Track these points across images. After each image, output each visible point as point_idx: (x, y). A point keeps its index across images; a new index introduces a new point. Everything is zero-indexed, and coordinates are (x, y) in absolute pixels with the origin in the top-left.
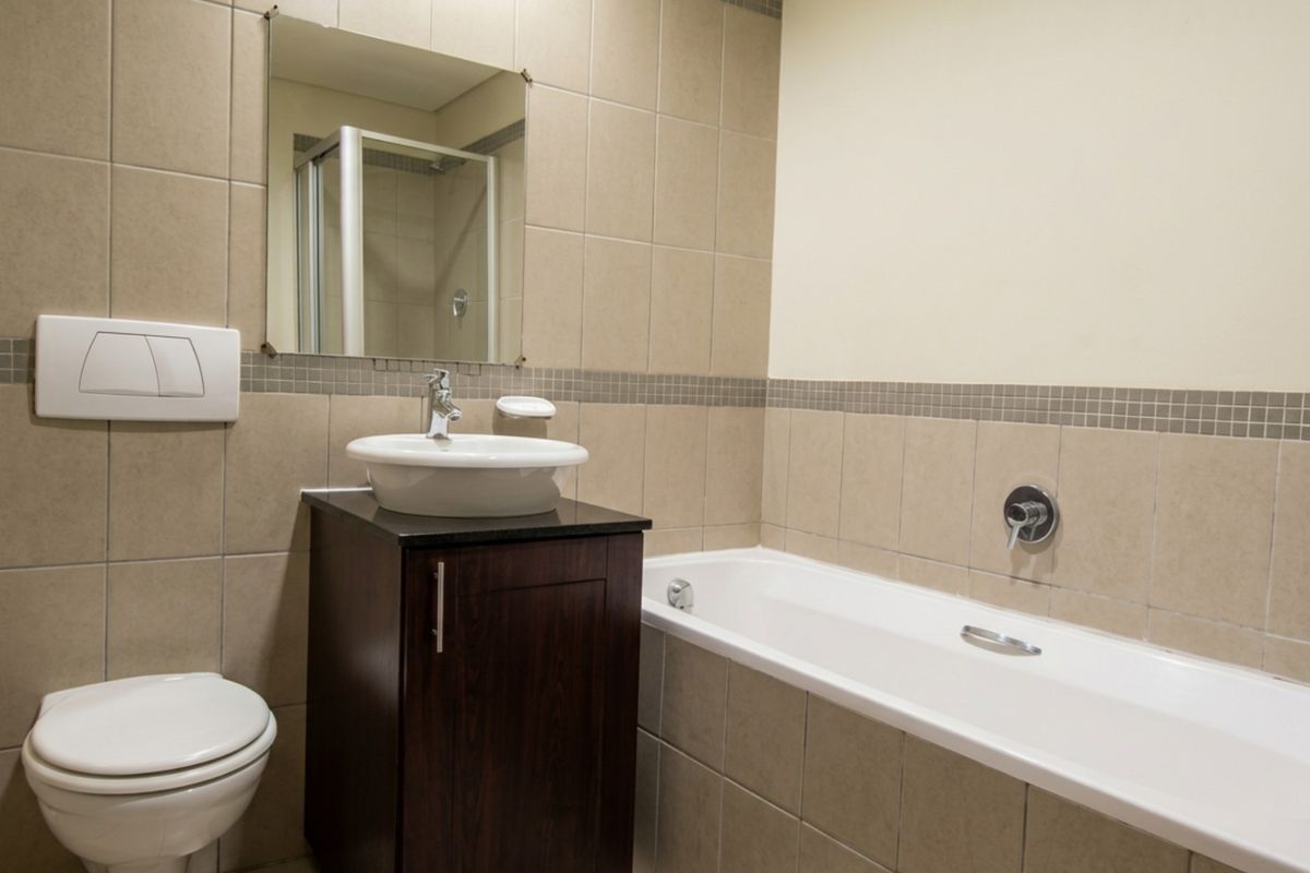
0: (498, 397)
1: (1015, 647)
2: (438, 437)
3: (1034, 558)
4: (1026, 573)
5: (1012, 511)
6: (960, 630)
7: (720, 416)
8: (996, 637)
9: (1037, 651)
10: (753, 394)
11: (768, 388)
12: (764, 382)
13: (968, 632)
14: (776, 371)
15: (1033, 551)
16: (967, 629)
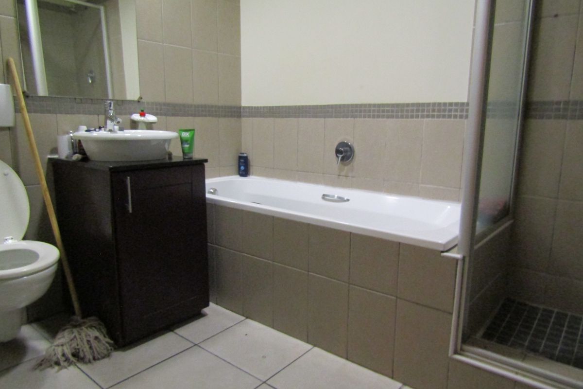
0: (131, 114)
1: (341, 200)
2: (110, 131)
3: (346, 168)
4: (343, 173)
5: (338, 152)
6: (321, 196)
7: (224, 121)
8: (333, 196)
9: (348, 200)
10: (236, 112)
11: (242, 110)
12: (240, 107)
13: (324, 197)
14: (244, 103)
15: (345, 165)
16: (324, 195)
